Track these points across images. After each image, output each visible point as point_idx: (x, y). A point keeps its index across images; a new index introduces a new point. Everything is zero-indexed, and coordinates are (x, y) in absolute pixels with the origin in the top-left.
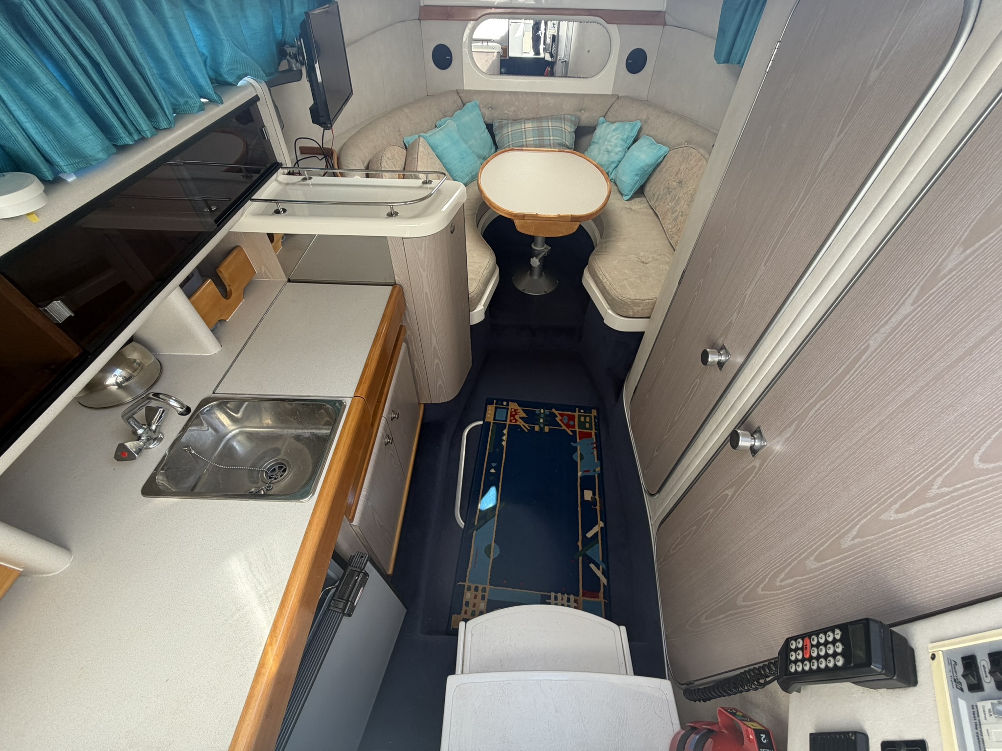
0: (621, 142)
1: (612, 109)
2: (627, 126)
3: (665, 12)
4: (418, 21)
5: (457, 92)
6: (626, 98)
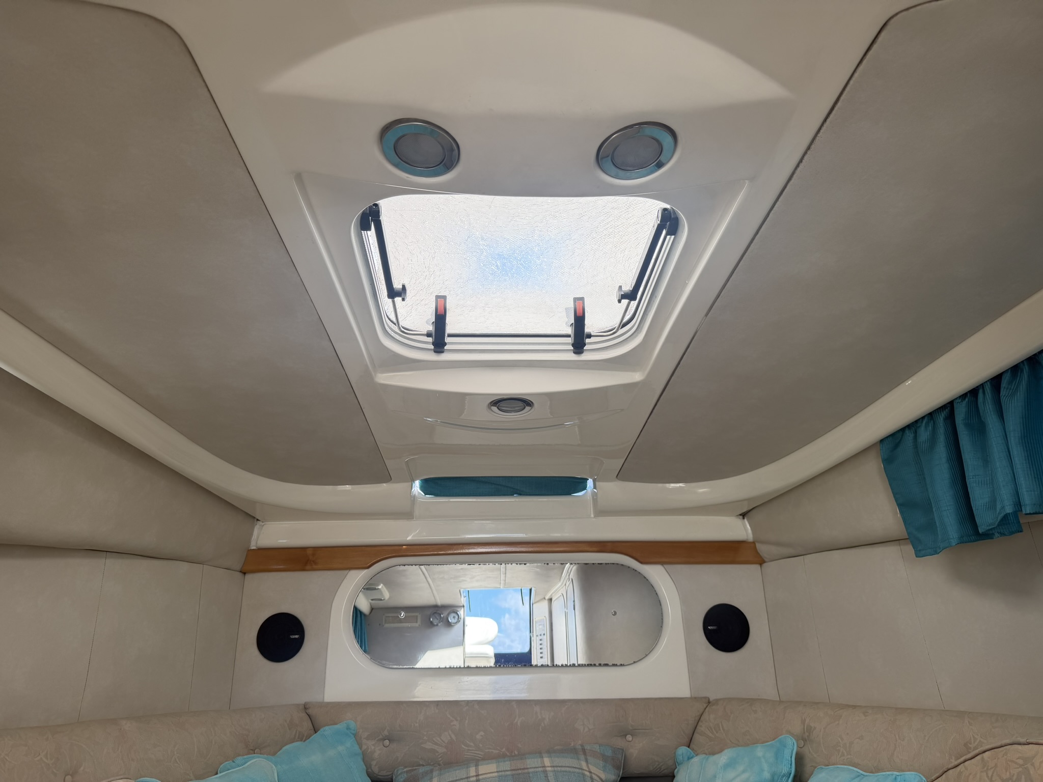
1: (702, 727)
2: (760, 751)
3: (754, 543)
4: (240, 575)
5: (306, 707)
6: (730, 700)
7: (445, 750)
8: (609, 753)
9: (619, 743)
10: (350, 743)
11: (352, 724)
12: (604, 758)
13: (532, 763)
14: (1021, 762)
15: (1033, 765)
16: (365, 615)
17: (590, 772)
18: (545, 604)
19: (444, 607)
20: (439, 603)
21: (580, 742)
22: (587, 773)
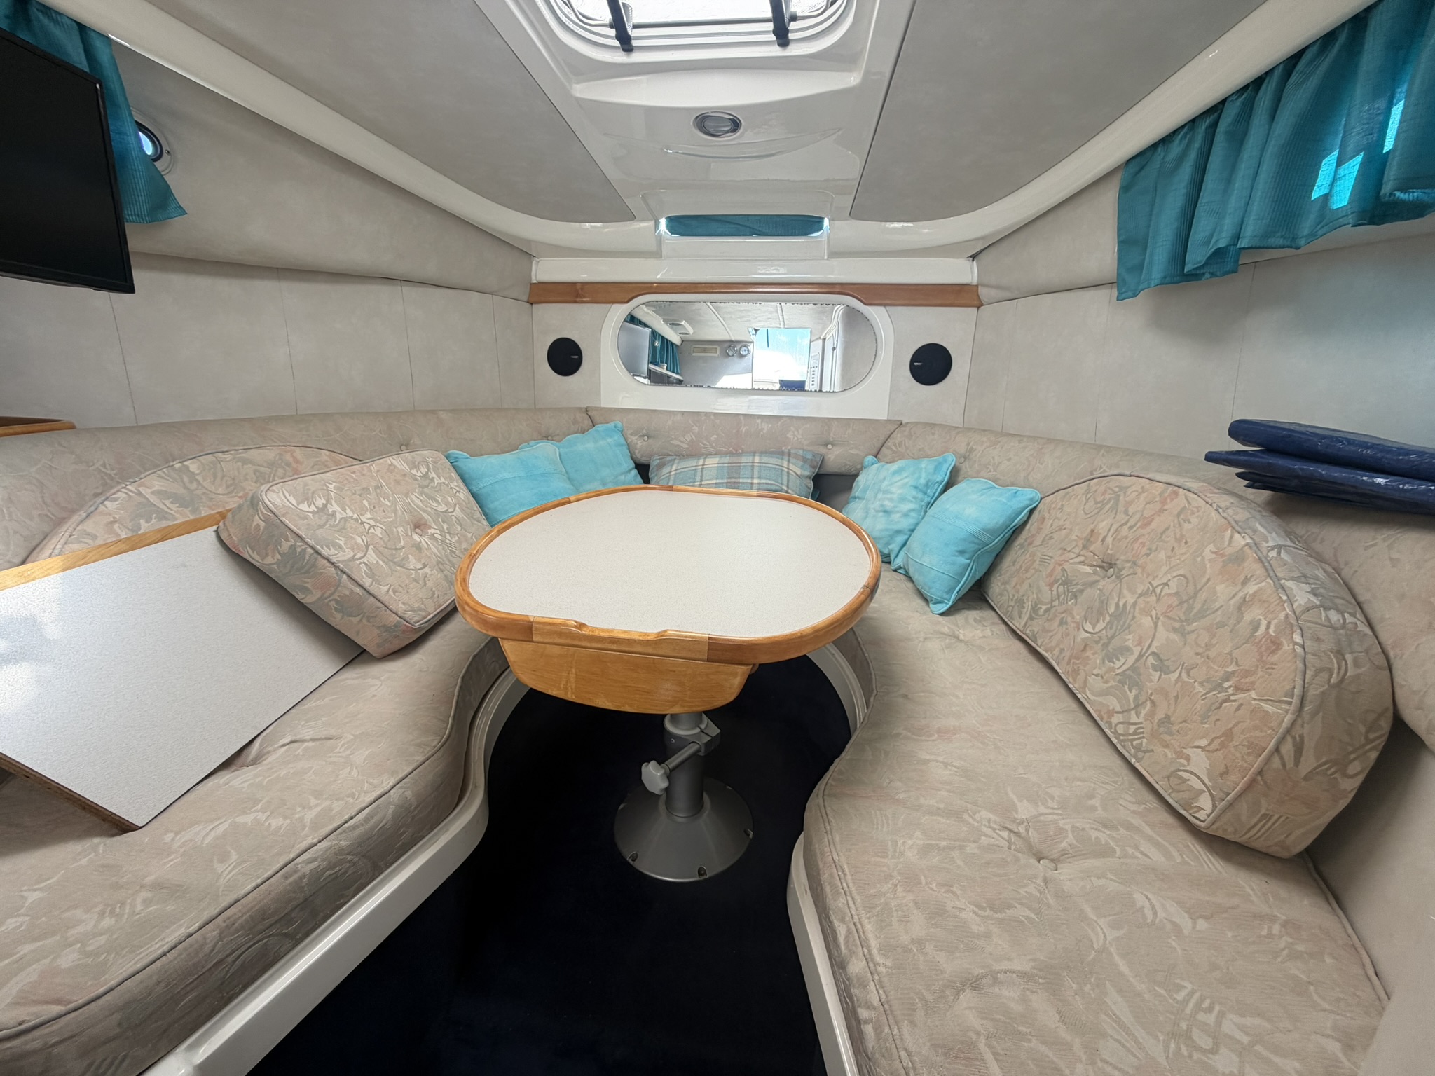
0: (914, 493)
1: (890, 443)
2: (924, 464)
3: (977, 286)
4: (528, 305)
5: (587, 410)
6: (917, 423)
7: (687, 446)
8: (809, 456)
9: (822, 450)
10: (618, 438)
11: (619, 425)
12: (805, 460)
13: (745, 459)
14: (1117, 489)
15: (1125, 493)
16: (677, 346)
17: (788, 469)
18: (820, 342)
19: (738, 342)
20: (733, 339)
21: (789, 448)
22: (786, 470)
